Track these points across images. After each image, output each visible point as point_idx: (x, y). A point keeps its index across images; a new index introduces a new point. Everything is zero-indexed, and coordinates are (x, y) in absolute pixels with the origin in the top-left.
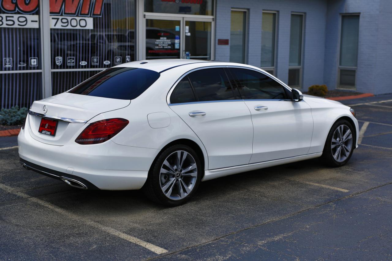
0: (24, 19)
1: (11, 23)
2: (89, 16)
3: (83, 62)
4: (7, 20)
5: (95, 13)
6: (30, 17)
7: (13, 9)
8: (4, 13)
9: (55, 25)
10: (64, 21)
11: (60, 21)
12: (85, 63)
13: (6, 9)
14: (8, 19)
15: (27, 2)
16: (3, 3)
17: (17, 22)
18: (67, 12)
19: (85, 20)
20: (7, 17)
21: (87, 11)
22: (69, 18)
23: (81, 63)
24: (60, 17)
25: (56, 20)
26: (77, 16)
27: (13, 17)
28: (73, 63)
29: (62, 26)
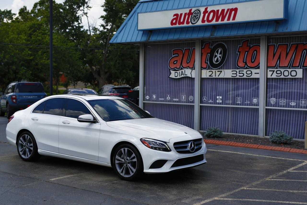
0: (250, 72)
1: (242, 75)
2: (299, 68)
3: (292, 103)
4: (239, 73)
5: (304, 65)
6: (254, 71)
7: (244, 66)
8: (238, 69)
9: (271, 76)
10: (278, 72)
11: (275, 72)
12: (294, 104)
13: (239, 66)
14: (240, 72)
15: (253, 61)
16: (238, 63)
17: (245, 74)
18: (281, 66)
19: (295, 71)
20: (239, 71)
21: (298, 64)
22: (282, 70)
23: (290, 104)
24: (276, 70)
25: (272, 72)
26: (289, 68)
27: (243, 71)
28: (284, 103)
29: (276, 76)
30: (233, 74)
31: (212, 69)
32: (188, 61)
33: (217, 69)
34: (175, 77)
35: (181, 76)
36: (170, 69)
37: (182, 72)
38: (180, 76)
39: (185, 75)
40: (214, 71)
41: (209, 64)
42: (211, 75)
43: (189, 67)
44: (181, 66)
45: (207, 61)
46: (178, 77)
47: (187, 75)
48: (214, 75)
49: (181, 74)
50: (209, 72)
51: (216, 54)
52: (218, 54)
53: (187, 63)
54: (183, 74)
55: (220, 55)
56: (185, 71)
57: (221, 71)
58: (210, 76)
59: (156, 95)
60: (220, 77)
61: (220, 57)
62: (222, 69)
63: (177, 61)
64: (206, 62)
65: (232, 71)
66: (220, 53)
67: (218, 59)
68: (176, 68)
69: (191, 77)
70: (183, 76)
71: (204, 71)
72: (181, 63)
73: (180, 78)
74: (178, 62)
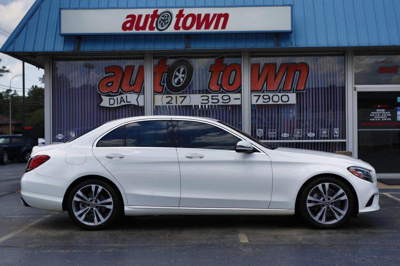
0: (228, 97)
1: (216, 101)
2: (292, 92)
3: (285, 134)
4: (212, 99)
5: (297, 89)
6: (233, 96)
7: (218, 90)
8: (210, 93)
9: (256, 102)
10: (265, 97)
11: (261, 97)
12: (287, 135)
13: (212, 90)
14: (214, 98)
15: (231, 83)
16: (210, 85)
17: (221, 100)
18: (269, 90)
19: (287, 95)
20: (212, 96)
21: (290, 87)
22: (271, 95)
23: (282, 135)
24: (262, 94)
25: (258, 97)
26: (280, 92)
27: (218, 96)
28: (275, 134)
29: (263, 102)
30: (203, 100)
31: (170, 94)
32: (132, 83)
33: (180, 94)
34: (110, 105)
35: (120, 103)
36: (100, 95)
37: (122, 97)
38: (118, 104)
39: (127, 102)
40: (174, 96)
41: (166, 87)
42: (170, 102)
43: (133, 91)
44: (120, 90)
45: (164, 82)
46: (116, 105)
47: (130, 102)
48: (174, 101)
49: (121, 101)
50: (167, 97)
51: (177, 74)
52: (179, 73)
53: (130, 86)
54: (124, 101)
55: (183, 75)
56: (126, 96)
57: (185, 97)
58: (168, 103)
59: (75, 133)
60: (183, 104)
61: (183, 78)
62: (186, 94)
63: (112, 82)
64: (162, 84)
65: (202, 96)
66: (183, 73)
67: (179, 80)
68: (111, 93)
69: (137, 104)
70: (123, 103)
71: (158, 97)
72: (120, 86)
73: (119, 107)
74: (115, 84)
